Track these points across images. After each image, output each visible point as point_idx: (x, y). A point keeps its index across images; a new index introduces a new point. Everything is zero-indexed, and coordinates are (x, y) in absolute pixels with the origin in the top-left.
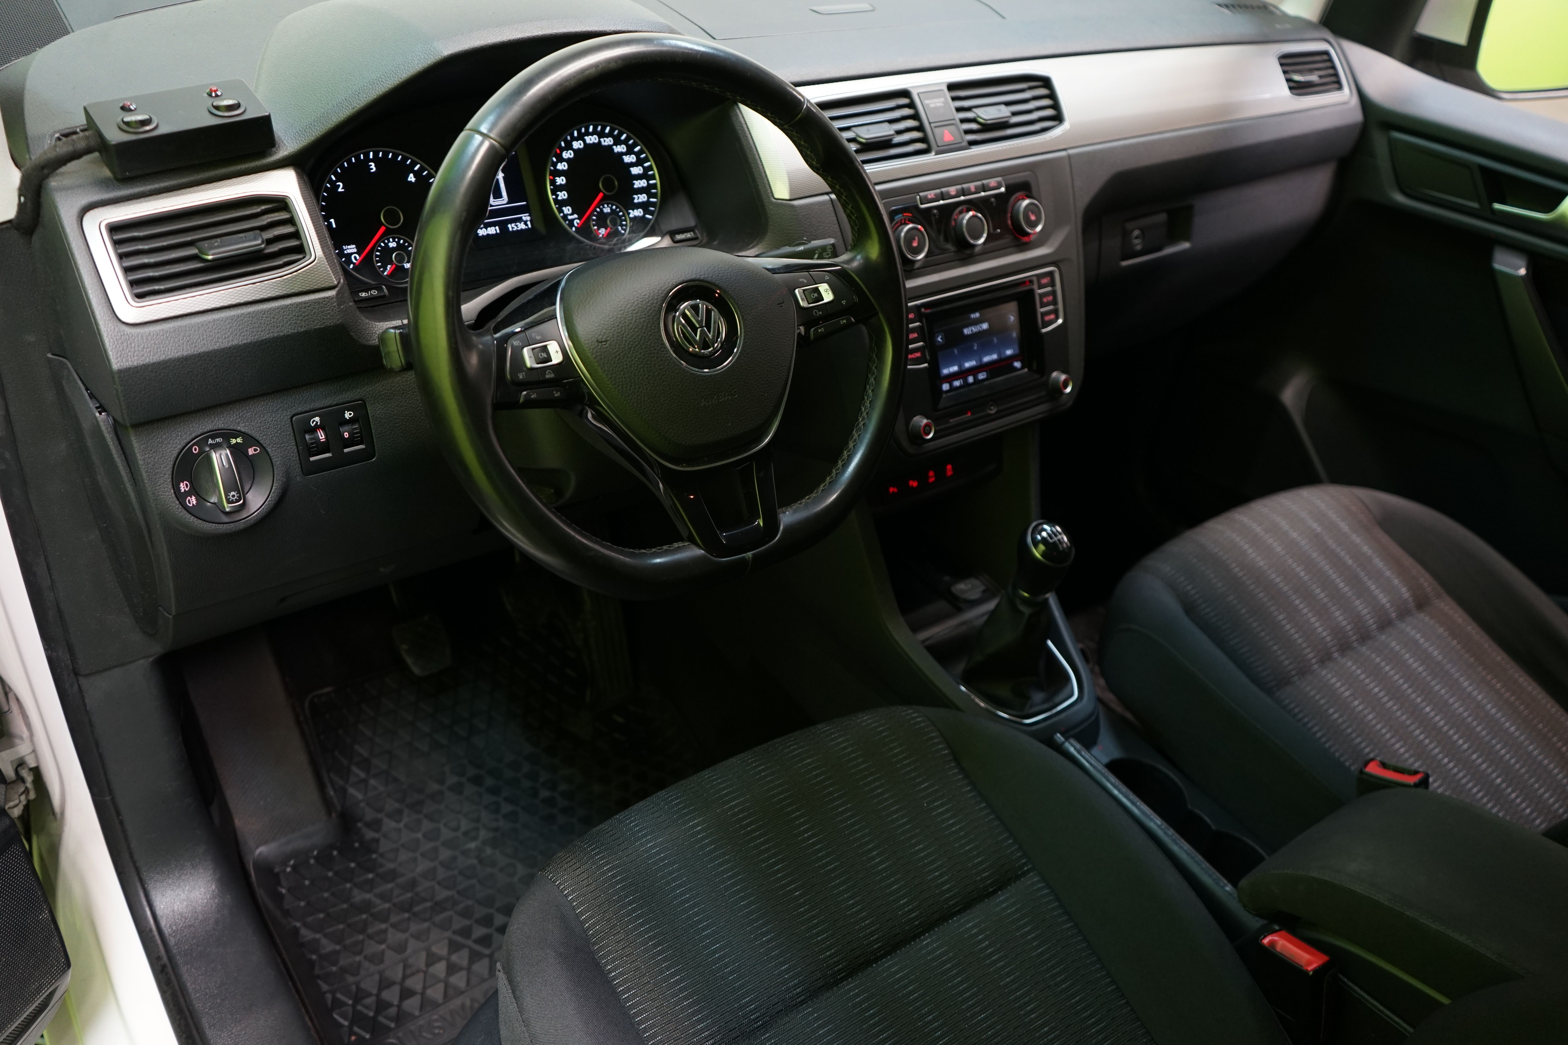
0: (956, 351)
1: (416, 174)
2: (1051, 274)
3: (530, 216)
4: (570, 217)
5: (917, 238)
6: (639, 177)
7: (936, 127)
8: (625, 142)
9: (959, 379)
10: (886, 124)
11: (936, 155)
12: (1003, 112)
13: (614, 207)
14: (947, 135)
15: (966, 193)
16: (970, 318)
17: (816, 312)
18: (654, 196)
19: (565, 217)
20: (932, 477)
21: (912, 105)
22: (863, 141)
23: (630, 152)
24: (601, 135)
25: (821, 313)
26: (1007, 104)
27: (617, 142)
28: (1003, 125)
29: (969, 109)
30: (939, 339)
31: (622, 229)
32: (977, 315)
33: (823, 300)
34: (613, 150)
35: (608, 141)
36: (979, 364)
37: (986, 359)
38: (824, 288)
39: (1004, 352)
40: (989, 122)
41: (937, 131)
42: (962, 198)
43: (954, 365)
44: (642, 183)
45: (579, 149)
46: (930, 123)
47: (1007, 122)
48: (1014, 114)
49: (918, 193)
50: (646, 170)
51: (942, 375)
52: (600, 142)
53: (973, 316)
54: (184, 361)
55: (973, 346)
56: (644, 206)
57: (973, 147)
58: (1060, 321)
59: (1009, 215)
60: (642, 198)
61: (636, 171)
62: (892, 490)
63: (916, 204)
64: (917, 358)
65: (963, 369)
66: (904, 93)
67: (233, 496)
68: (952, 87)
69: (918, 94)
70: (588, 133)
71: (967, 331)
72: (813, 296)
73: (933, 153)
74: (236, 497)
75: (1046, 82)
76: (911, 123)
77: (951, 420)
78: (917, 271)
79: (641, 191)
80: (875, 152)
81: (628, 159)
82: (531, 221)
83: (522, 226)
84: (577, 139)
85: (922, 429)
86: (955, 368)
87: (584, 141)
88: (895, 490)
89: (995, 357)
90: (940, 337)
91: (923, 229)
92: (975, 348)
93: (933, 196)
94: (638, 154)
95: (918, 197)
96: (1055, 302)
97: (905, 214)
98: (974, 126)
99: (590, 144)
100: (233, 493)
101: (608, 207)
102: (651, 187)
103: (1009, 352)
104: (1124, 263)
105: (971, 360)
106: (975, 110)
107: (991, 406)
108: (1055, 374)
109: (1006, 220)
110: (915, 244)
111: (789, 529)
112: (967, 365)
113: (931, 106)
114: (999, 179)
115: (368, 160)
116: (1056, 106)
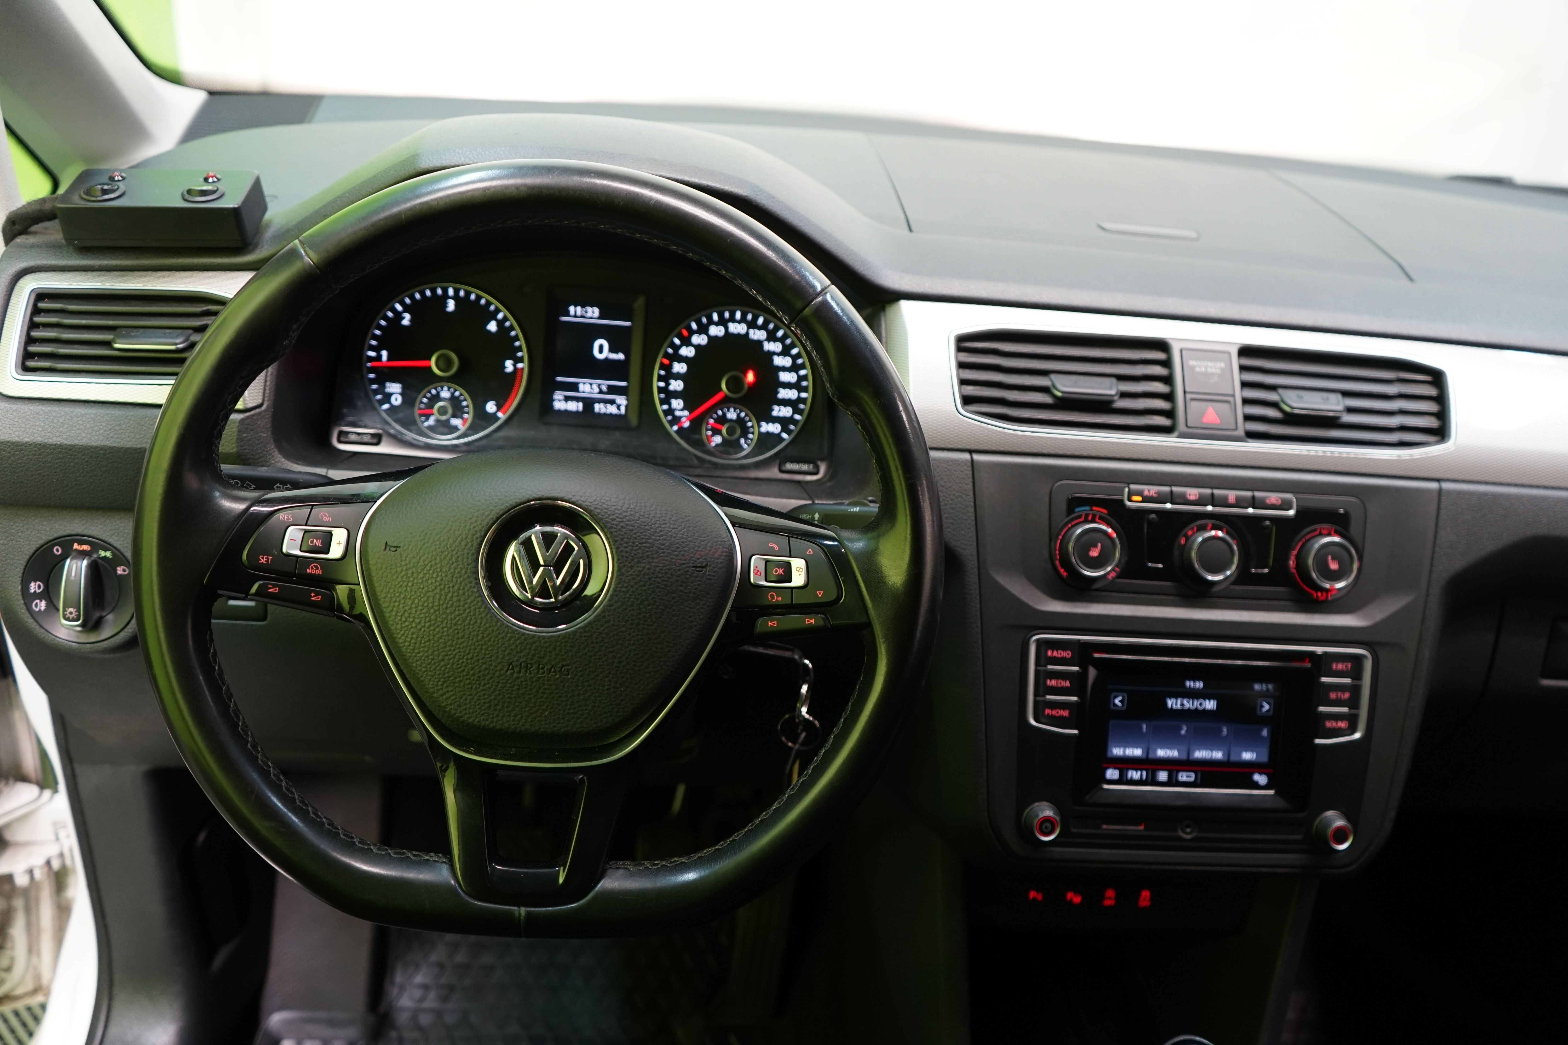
0: (1144, 726)
1: (500, 323)
2: (1357, 660)
3: (627, 400)
4: (678, 413)
5: (1099, 545)
6: (788, 386)
7: (1193, 399)
8: (782, 340)
9: (1141, 770)
10: (1114, 380)
11: (1178, 437)
12: (1332, 404)
13: (743, 414)
14: (1211, 415)
15: (1216, 502)
16: (1184, 685)
17: (772, 596)
18: (800, 412)
19: (670, 412)
20: (1110, 898)
21: (1167, 363)
22: (1059, 394)
23: (785, 352)
24: (752, 325)
25: (779, 599)
26: (1346, 394)
27: (771, 337)
28: (1331, 422)
29: (1273, 388)
30: (1117, 701)
31: (746, 443)
32: (1199, 685)
33: (790, 581)
34: (762, 346)
35: (758, 335)
36: (1184, 757)
37: (1200, 754)
38: (798, 566)
39: (1240, 754)
40: (1296, 411)
41: (1194, 406)
42: (1210, 508)
43: (1137, 747)
44: (792, 394)
45: (716, 337)
46: (1185, 392)
47: (1337, 418)
48: (1350, 410)
49: (1129, 484)
50: (801, 378)
51: (1109, 755)
52: (747, 333)
53: (1189, 684)
54: (41, 448)
55: (1181, 729)
56: (784, 422)
57: (1250, 440)
58: (1357, 736)
59: (1295, 552)
60: (786, 412)
61: (785, 377)
62: (1032, 894)
63: (1120, 498)
64: (1061, 717)
65: (1151, 756)
66: (1161, 345)
67: (71, 613)
68: (1246, 351)
69: (1181, 351)
70: (732, 319)
71: (1172, 703)
72: (776, 571)
73: (1176, 434)
74: (73, 615)
75: (1437, 377)
76: (1159, 387)
77: (1104, 827)
78: (1097, 593)
79: (785, 403)
80: (1076, 413)
81: (778, 361)
82: (626, 407)
83: (612, 409)
84: (717, 324)
85: (1036, 821)
86: (1137, 752)
87: (726, 328)
88: (1040, 897)
89: (1218, 755)
90: (1120, 698)
91: (1115, 535)
92: (1183, 732)
93: (1152, 493)
94: (795, 358)
95: (1127, 490)
96: (1353, 705)
97: (1094, 508)
98: (1272, 413)
99: (733, 335)
100: (71, 610)
101: (735, 411)
102: (800, 400)
103: (1247, 756)
104: (1546, 682)
105: (1171, 748)
106: (1281, 391)
107: (1188, 826)
108: (1330, 813)
109: (1288, 559)
110: (1094, 553)
111: (609, 896)
112: (1161, 753)
113: (1197, 369)
114: (1289, 496)
115: (446, 296)
116: (1442, 415)
